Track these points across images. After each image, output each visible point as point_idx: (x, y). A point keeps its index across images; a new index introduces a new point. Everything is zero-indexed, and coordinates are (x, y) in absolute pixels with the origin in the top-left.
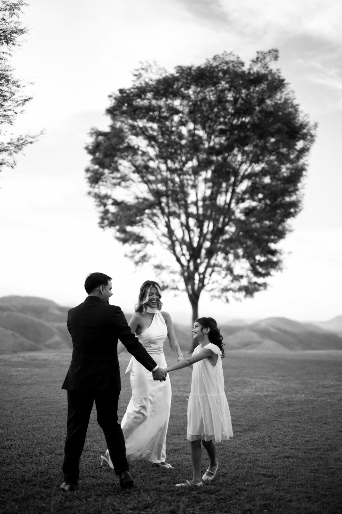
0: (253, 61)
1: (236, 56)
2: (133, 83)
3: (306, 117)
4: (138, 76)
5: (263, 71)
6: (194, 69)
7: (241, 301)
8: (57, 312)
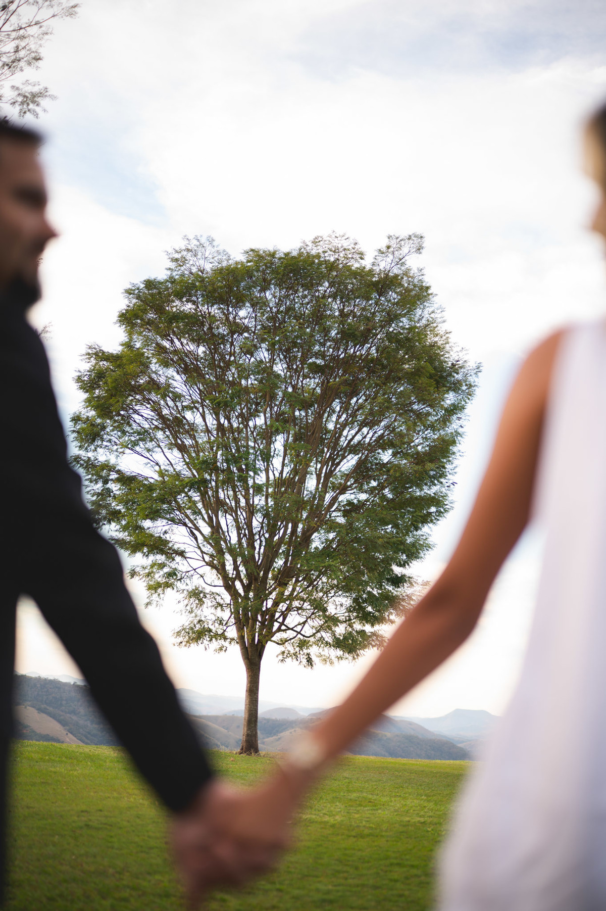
0: (380, 251)
1: (351, 240)
2: (169, 273)
4: (180, 262)
5: (396, 271)
6: (279, 255)
7: (332, 663)
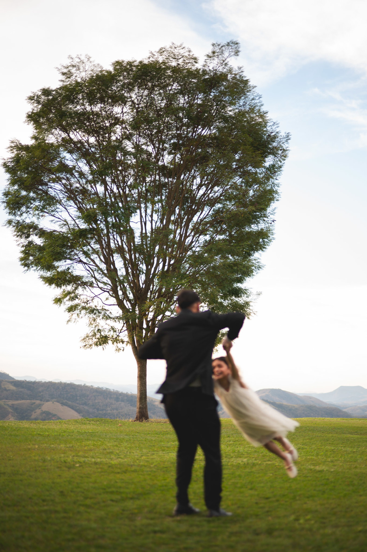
0: (208, 56)
1: (187, 49)
2: (61, 83)
3: (275, 126)
4: (68, 75)
8: (12, 387)
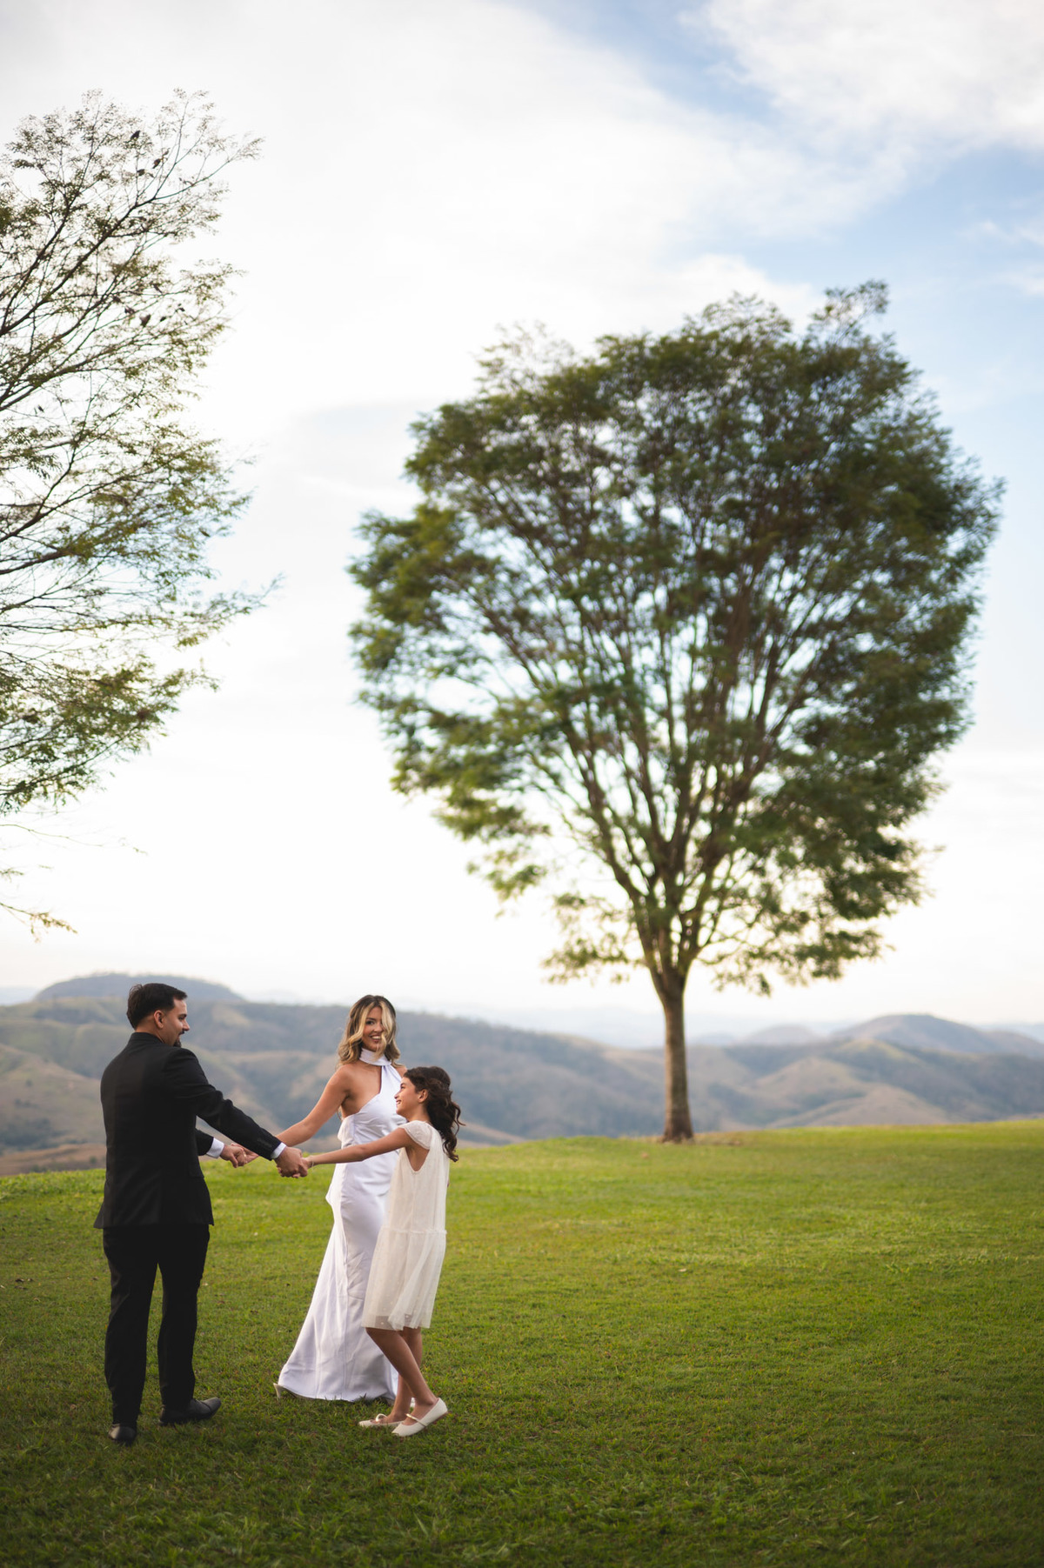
0: (817, 317)
1: (767, 305)
2: (479, 385)
3: (972, 465)
4: (494, 368)
5: (845, 344)
6: (650, 344)
7: (805, 986)
8: (239, 1020)
